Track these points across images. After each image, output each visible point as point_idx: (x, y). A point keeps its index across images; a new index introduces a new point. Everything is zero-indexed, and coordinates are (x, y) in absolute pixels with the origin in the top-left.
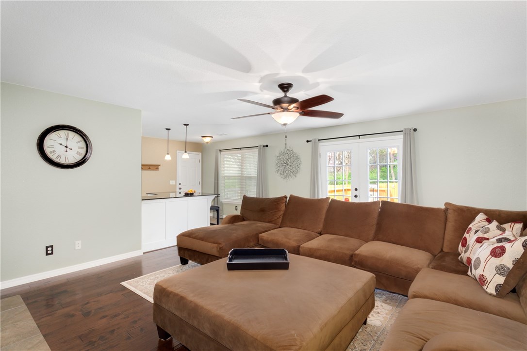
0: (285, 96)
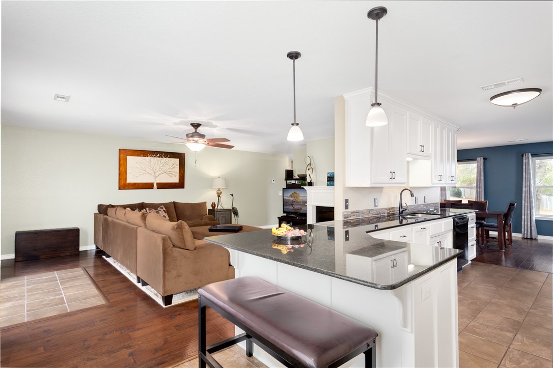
0: (196, 131)
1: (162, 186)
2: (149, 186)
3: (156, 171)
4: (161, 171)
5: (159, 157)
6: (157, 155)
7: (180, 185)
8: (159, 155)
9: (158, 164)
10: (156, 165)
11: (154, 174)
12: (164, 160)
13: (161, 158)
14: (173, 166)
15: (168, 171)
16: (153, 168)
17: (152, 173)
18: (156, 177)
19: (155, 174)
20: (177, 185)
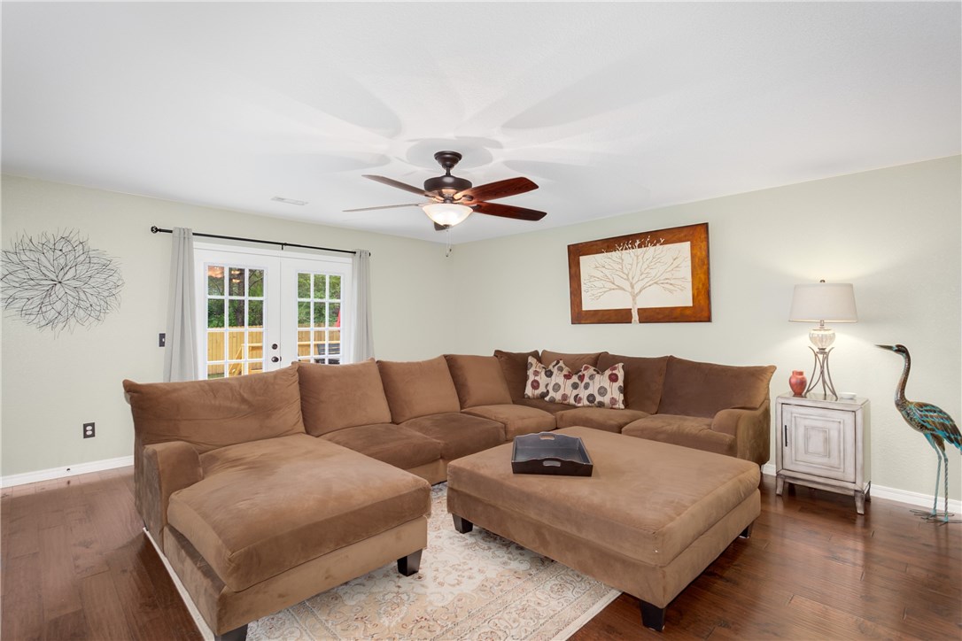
0: (448, 175)
1: (651, 316)
2: (622, 317)
3: (634, 282)
4: (646, 280)
5: (640, 246)
6: (633, 243)
7: (700, 312)
8: (638, 242)
9: (637, 263)
10: (634, 266)
11: (630, 289)
12: (651, 251)
13: (644, 249)
14: (675, 264)
15: (662, 278)
16: (627, 275)
17: (626, 285)
18: (634, 297)
19: (632, 287)
20: (688, 312)
